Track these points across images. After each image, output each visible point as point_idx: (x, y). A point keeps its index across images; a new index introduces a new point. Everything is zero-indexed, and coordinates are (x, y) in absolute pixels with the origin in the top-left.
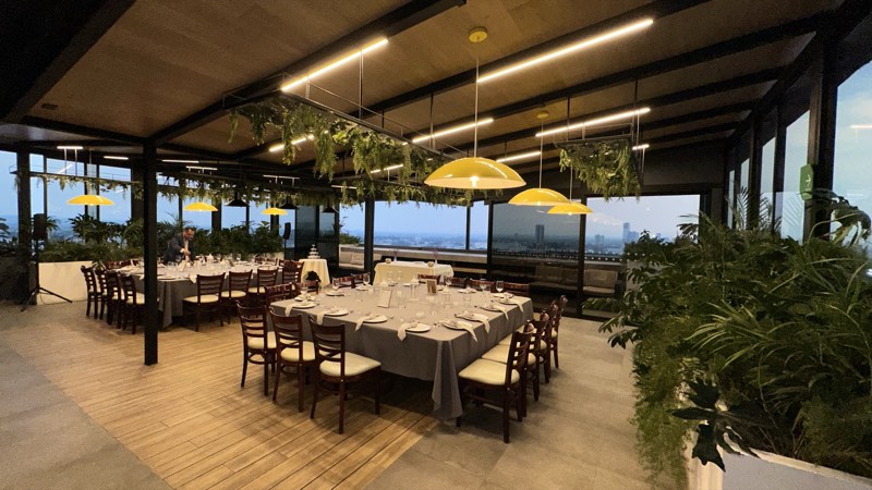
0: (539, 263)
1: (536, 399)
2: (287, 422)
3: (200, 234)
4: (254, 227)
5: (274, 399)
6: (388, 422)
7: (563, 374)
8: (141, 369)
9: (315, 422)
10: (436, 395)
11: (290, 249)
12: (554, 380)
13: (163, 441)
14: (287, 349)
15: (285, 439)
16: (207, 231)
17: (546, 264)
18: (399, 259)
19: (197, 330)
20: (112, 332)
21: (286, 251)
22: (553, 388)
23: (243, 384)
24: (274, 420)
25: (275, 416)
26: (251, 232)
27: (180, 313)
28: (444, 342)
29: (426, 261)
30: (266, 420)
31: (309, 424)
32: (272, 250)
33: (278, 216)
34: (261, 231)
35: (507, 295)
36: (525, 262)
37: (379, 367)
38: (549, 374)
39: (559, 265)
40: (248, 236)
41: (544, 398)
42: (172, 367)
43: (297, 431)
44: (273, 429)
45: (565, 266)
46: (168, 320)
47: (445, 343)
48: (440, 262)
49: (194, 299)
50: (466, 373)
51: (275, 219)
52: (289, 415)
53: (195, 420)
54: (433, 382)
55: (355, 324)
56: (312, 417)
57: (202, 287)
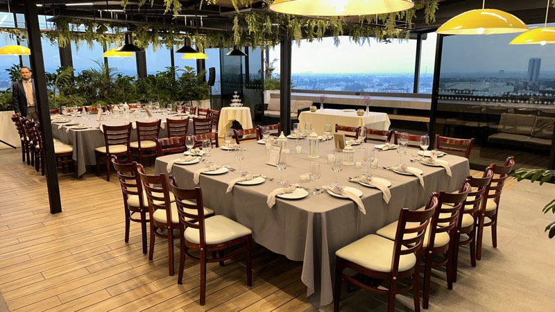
0: (506, 110)
1: (450, 287)
2: (154, 286)
3: (123, 81)
4: (179, 74)
5: (151, 258)
6: (258, 297)
7: (501, 258)
8: (46, 217)
9: (181, 289)
10: (306, 277)
11: (216, 97)
12: (483, 264)
13: (34, 294)
14: (158, 210)
15: (145, 304)
16: (131, 79)
17: (516, 111)
18: (327, 106)
19: (108, 180)
20: (36, 179)
21: (212, 98)
22: (480, 276)
23: (127, 240)
24: (142, 282)
25: (144, 278)
26: (177, 79)
27: (94, 163)
28: (315, 214)
29: (356, 108)
30: (135, 281)
31: (175, 290)
32: (197, 97)
33: (204, 60)
34: (186, 77)
35: (434, 154)
36: (487, 108)
37: (249, 236)
38: (477, 253)
39: (535, 112)
40: (174, 83)
41: (461, 287)
42: (72, 218)
43: (159, 296)
44: (137, 291)
45: (543, 113)
46: (82, 169)
47: (317, 216)
48: (373, 109)
49: (103, 150)
50: (345, 253)
51: (201, 63)
52: (159, 278)
53: (70, 274)
54: (302, 262)
55: (227, 185)
56: (180, 282)
57: (109, 137)
